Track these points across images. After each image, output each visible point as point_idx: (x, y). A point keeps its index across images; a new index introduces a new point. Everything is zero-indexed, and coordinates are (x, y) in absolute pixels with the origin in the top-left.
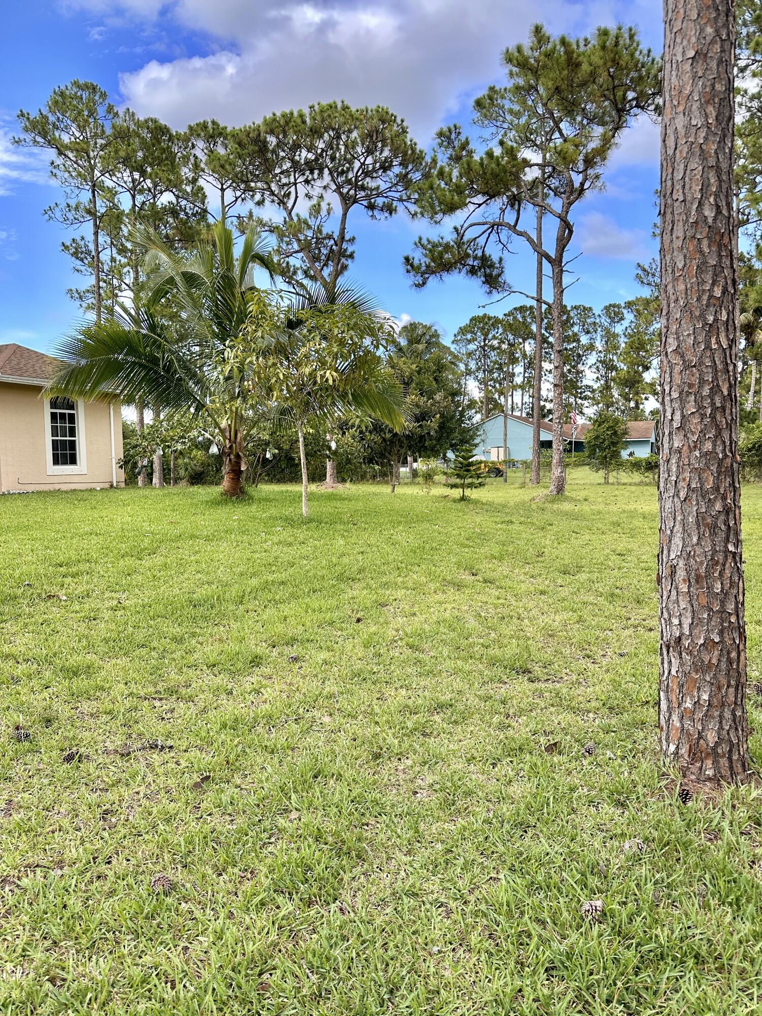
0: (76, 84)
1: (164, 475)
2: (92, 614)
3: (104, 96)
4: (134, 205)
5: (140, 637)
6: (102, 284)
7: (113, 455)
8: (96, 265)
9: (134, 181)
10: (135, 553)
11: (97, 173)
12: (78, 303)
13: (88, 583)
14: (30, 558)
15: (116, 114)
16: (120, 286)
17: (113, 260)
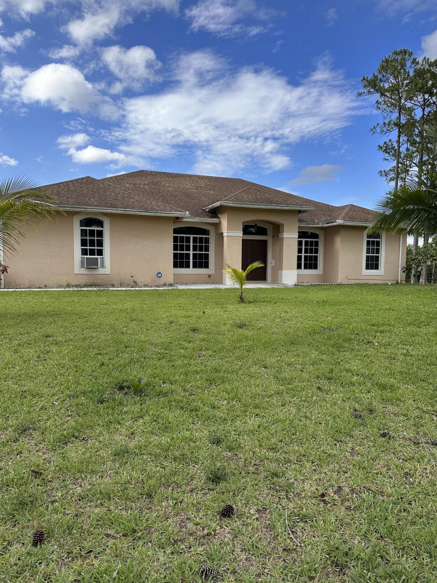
0: (396, 53)
1: (428, 277)
2: (392, 356)
3: (411, 54)
4: (424, 114)
5: (421, 374)
6: (400, 165)
7: (400, 265)
8: (397, 155)
9: (424, 100)
10: (416, 324)
11: (403, 101)
12: (385, 178)
13: (389, 338)
14: (357, 319)
15: (418, 63)
16: (410, 165)
17: (408, 150)
